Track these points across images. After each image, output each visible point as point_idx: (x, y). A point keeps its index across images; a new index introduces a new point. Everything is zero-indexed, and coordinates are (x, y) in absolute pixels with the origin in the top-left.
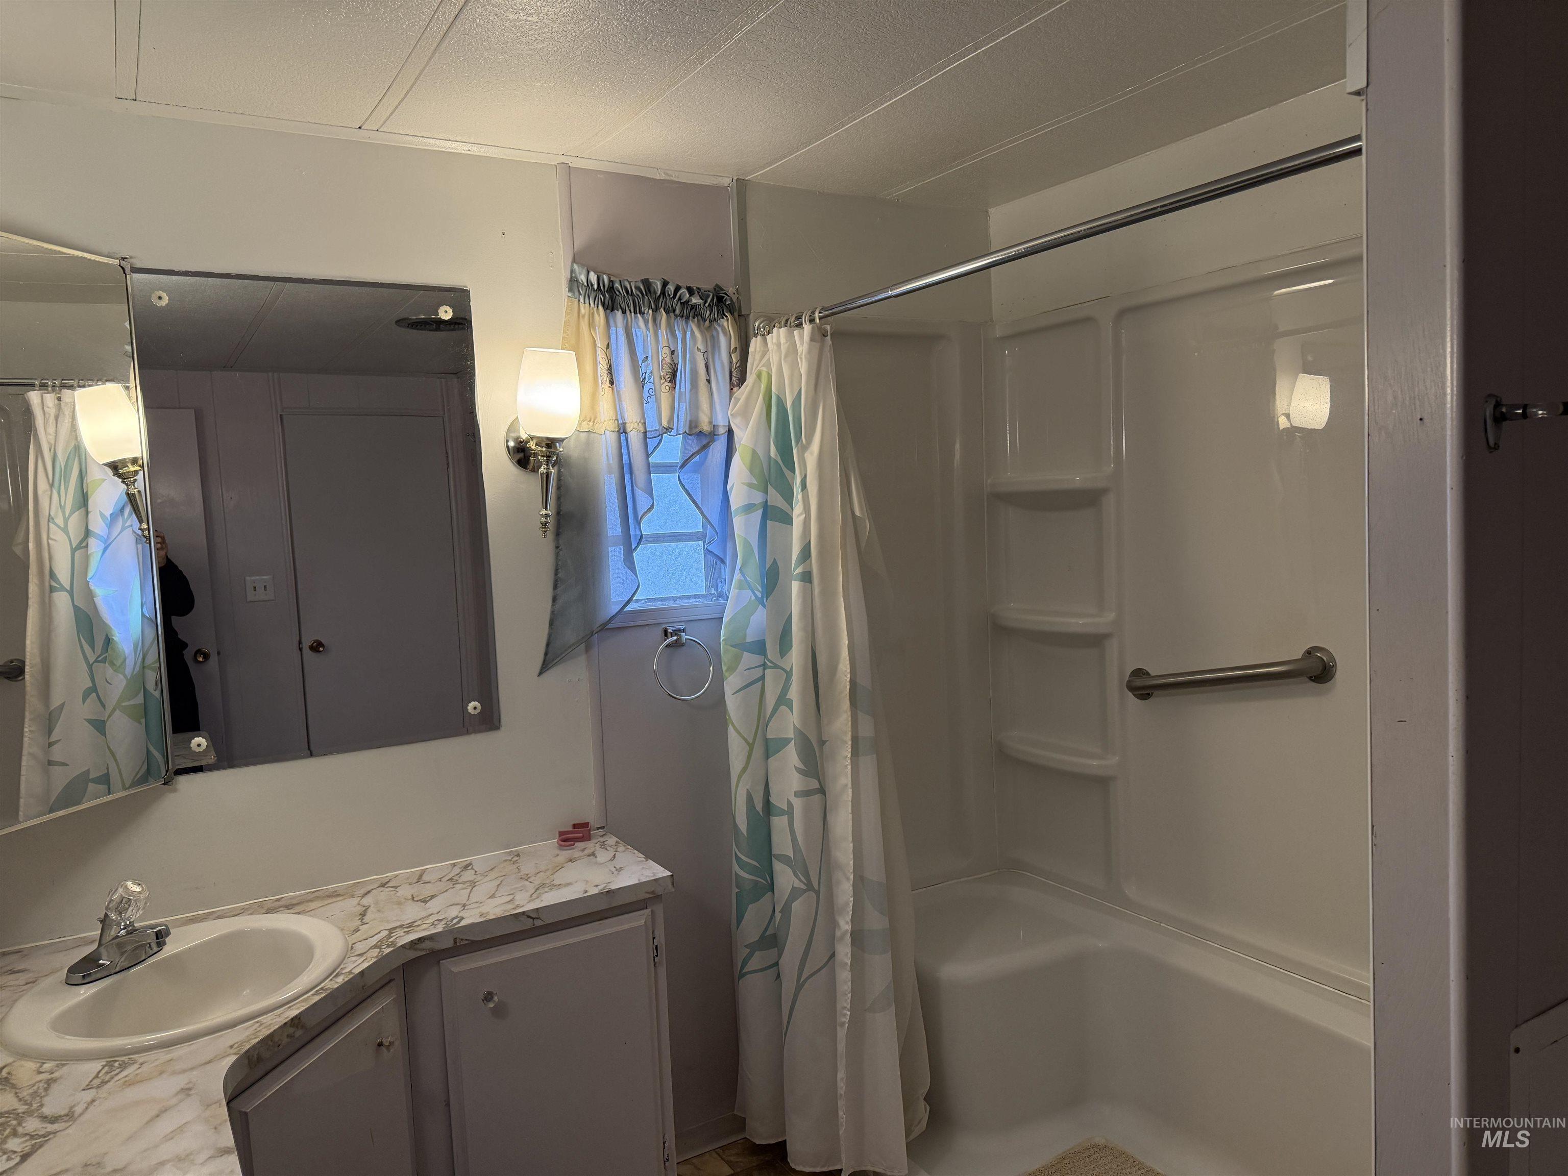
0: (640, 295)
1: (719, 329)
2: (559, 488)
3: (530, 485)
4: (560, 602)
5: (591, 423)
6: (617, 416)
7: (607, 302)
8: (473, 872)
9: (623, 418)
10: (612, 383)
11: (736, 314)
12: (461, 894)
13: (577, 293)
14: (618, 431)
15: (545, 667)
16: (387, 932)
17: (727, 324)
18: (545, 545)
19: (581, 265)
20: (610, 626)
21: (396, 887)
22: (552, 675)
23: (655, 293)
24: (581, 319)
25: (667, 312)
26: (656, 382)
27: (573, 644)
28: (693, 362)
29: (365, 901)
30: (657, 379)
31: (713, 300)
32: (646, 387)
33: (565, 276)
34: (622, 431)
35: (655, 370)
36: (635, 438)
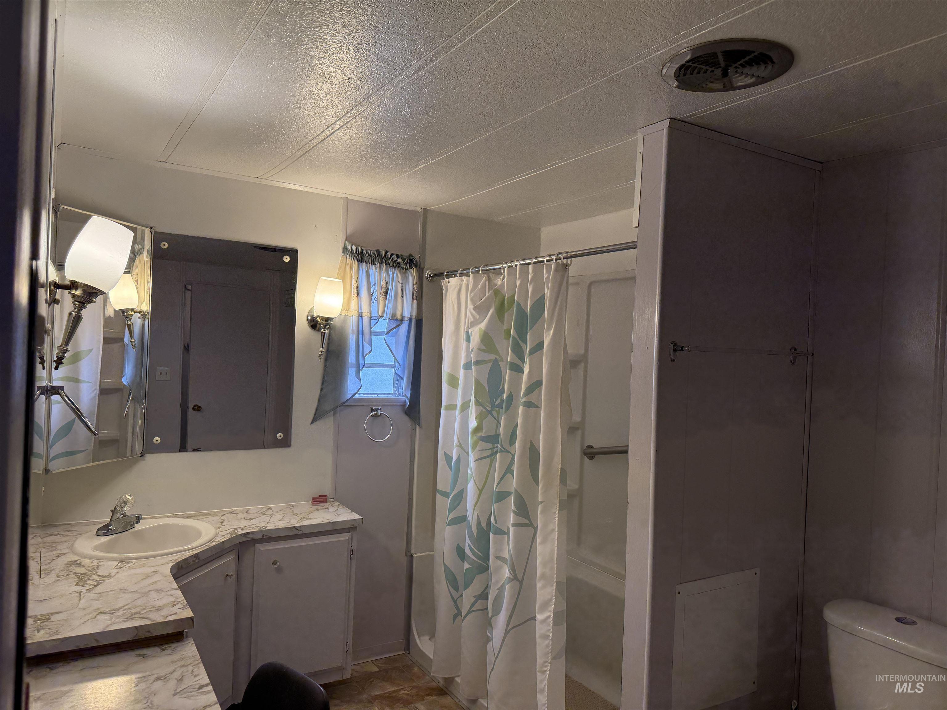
0: (375, 257)
1: (410, 274)
2: (329, 339)
3: (316, 337)
4: (324, 391)
5: (347, 311)
6: (359, 309)
7: (359, 259)
8: (272, 511)
9: (361, 310)
10: (358, 294)
11: (418, 267)
12: (266, 518)
13: (346, 254)
14: (359, 316)
15: (314, 421)
16: (233, 529)
17: (413, 272)
18: (319, 365)
19: (349, 242)
20: (346, 404)
21: (237, 514)
22: (318, 424)
23: (382, 256)
24: (347, 266)
25: (386, 264)
26: (378, 295)
27: (328, 411)
28: (396, 287)
29: (222, 518)
30: (379, 293)
31: (407, 261)
32: (374, 297)
33: (341, 246)
34: (360, 316)
35: (378, 290)
36: (366, 320)
